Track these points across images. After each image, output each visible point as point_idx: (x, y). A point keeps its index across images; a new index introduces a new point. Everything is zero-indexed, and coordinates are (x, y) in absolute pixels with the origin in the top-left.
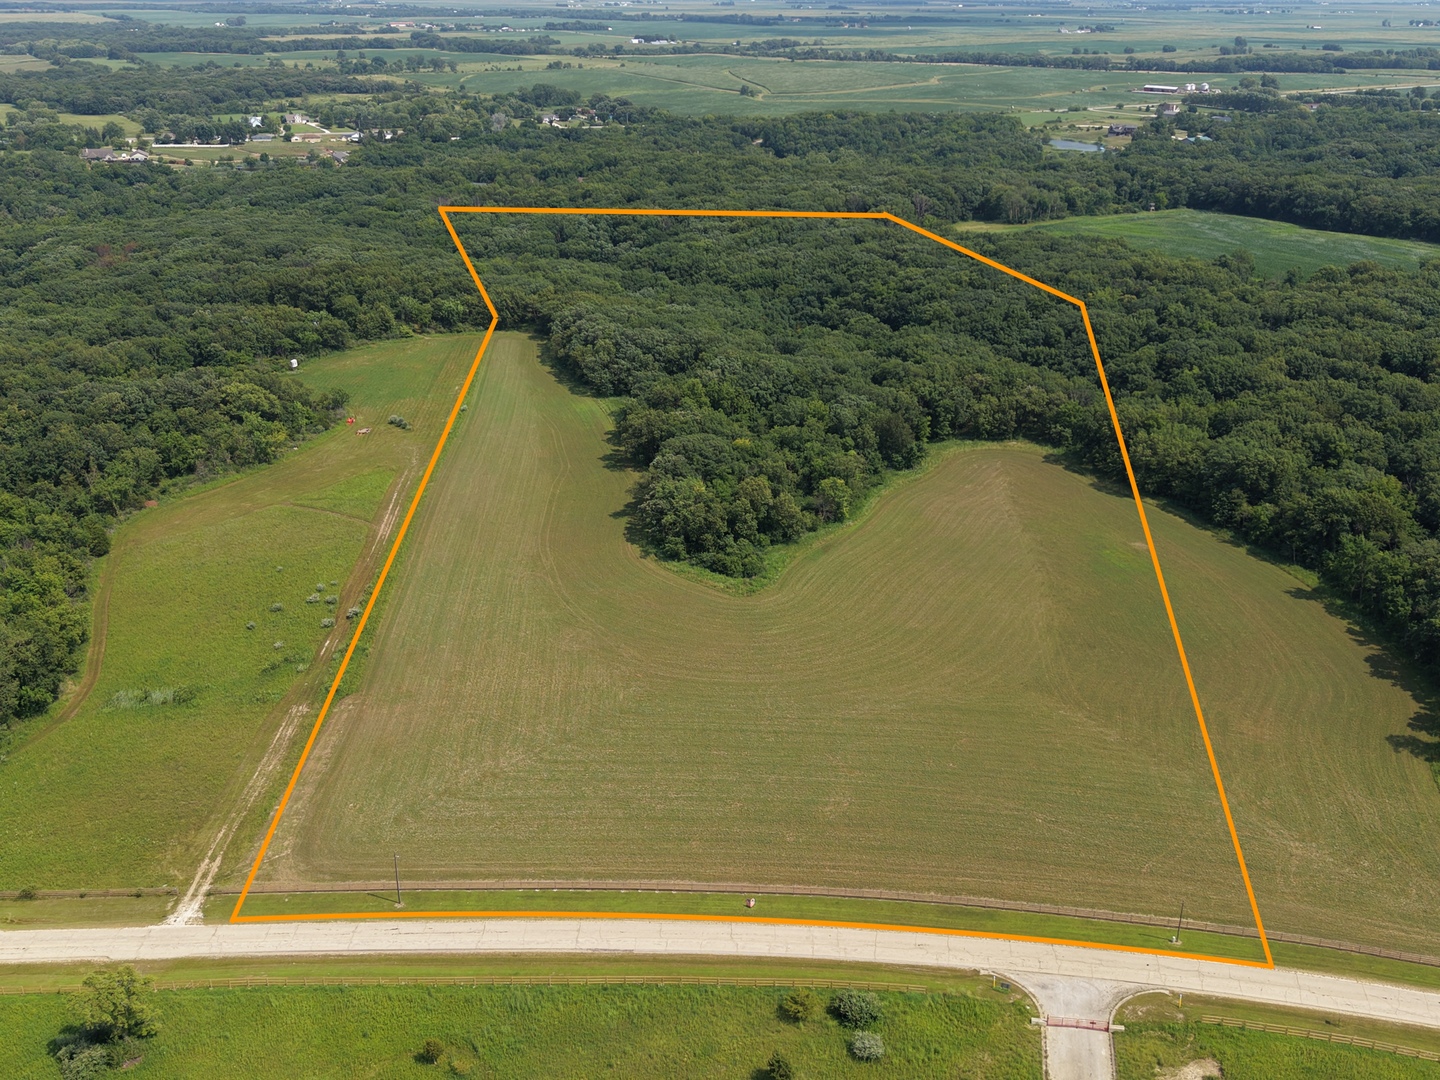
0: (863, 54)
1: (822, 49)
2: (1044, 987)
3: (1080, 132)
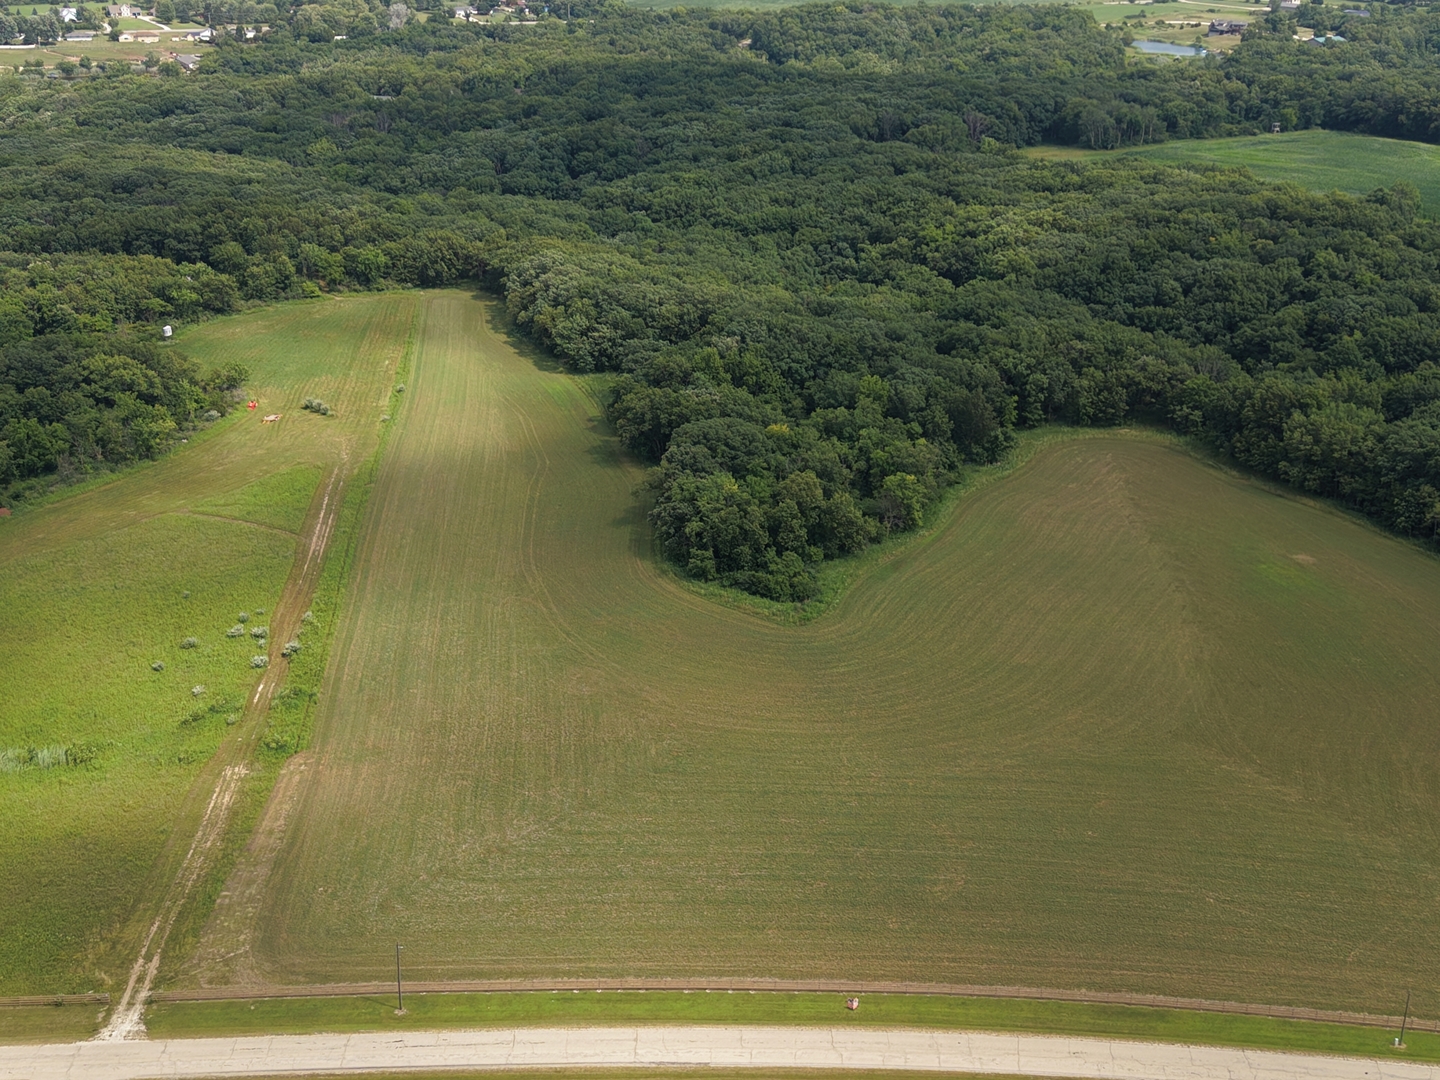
3: (1170, 30)
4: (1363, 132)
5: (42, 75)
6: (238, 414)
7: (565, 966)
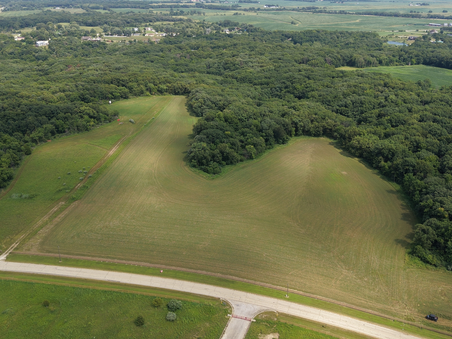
0: (337, 12)
1: (325, 10)
2: (238, 305)
3: (399, 39)
4: (433, 66)
5: (125, 43)
6: (114, 122)
7: (103, 255)
